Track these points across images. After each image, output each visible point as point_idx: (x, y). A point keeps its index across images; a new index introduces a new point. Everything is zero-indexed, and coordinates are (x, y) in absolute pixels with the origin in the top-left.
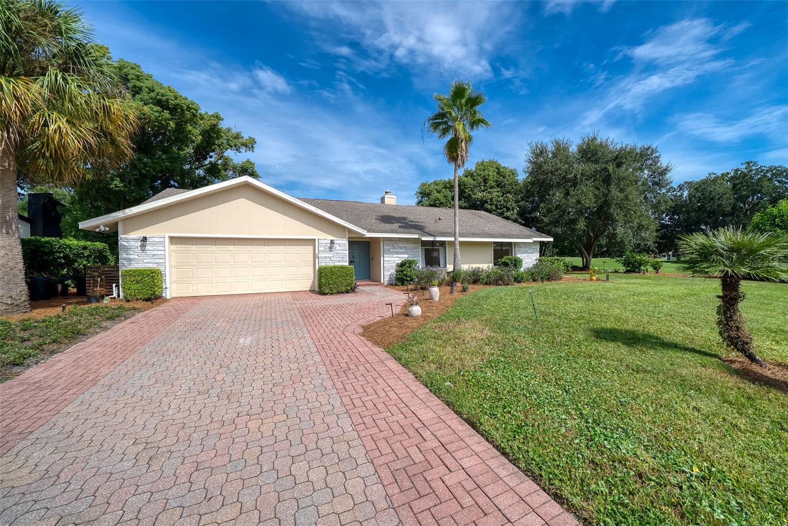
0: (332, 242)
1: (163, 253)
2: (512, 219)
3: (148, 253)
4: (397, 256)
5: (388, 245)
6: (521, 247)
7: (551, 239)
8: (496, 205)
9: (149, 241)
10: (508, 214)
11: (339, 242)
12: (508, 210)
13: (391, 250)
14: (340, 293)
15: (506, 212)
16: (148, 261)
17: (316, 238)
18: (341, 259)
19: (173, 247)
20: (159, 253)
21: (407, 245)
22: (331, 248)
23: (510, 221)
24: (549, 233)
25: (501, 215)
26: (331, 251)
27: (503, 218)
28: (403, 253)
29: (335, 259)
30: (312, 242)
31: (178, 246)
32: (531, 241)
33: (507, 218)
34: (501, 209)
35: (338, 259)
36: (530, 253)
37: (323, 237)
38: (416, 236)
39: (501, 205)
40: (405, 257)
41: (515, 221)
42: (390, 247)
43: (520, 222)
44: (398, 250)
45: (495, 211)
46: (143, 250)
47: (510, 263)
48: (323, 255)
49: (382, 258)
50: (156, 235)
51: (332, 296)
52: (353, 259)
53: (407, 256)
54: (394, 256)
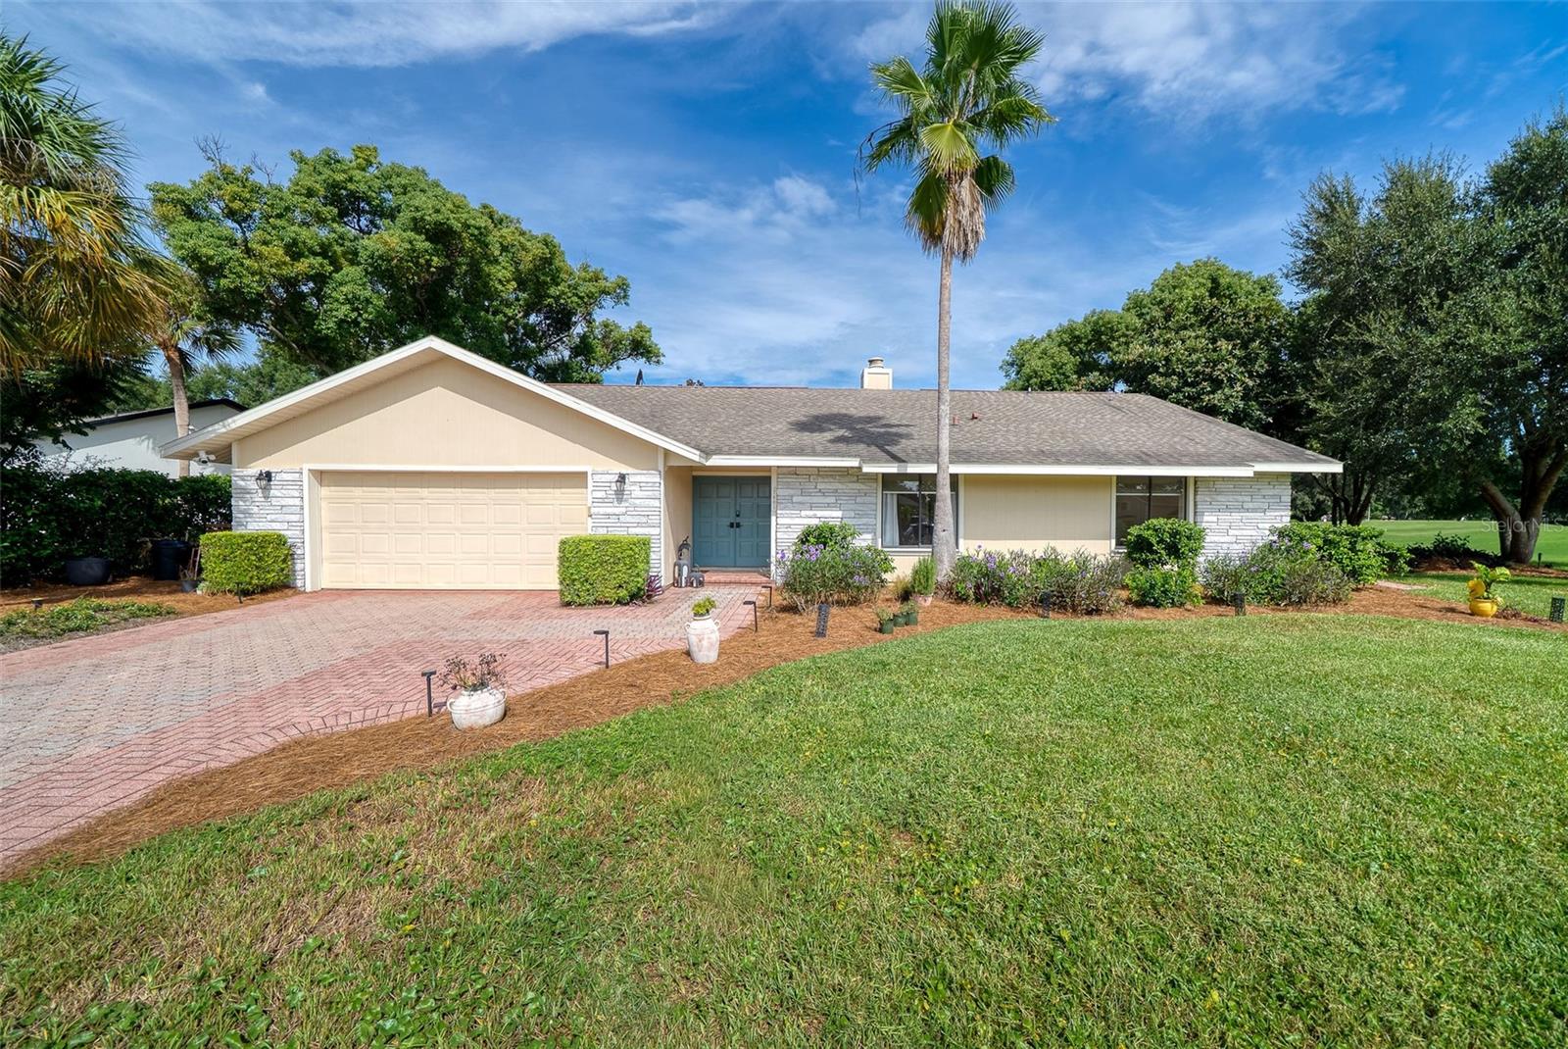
0: (622, 478)
1: (297, 502)
2: (1226, 413)
3: (274, 501)
4: (810, 513)
5: (788, 486)
6: (1219, 493)
7: (1337, 467)
8: (1181, 376)
9: (276, 478)
10: (1217, 398)
11: (638, 478)
12: (1217, 384)
13: (795, 499)
14: (600, 603)
15: (1209, 393)
16: (273, 517)
17: (588, 469)
18: (644, 520)
19: (325, 491)
20: (291, 502)
21: (840, 486)
22: (620, 494)
23: (1219, 420)
24: (1334, 451)
25: (1193, 402)
26: (620, 500)
27: (1201, 410)
28: (828, 506)
29: (629, 519)
30: (578, 479)
31: (332, 488)
32: (1246, 472)
33: (1212, 411)
34: (1193, 385)
35: (636, 519)
36: (1254, 510)
37: (602, 467)
38: (854, 463)
39: (1197, 374)
40: (833, 516)
41: (1237, 418)
42: (792, 492)
43: (1259, 420)
44: (815, 500)
45: (1178, 390)
46: (266, 497)
47: (1154, 540)
48: (602, 511)
49: (773, 518)
50: (287, 468)
51: (582, 611)
52: (738, 520)
53: (839, 514)
54: (803, 513)
